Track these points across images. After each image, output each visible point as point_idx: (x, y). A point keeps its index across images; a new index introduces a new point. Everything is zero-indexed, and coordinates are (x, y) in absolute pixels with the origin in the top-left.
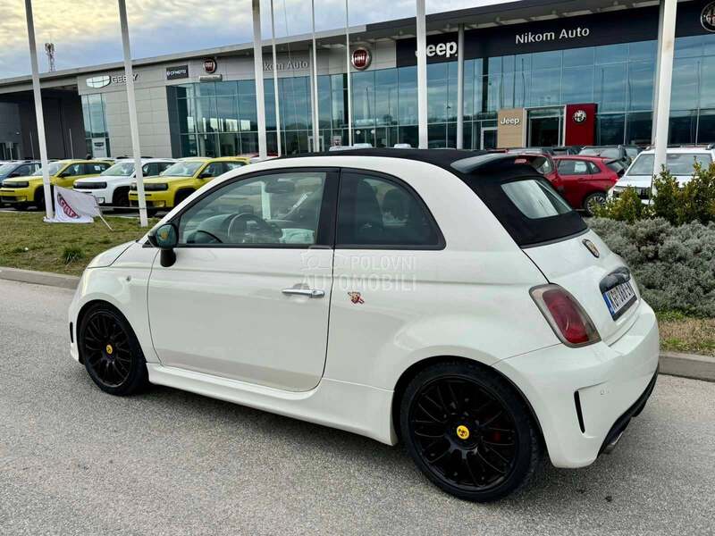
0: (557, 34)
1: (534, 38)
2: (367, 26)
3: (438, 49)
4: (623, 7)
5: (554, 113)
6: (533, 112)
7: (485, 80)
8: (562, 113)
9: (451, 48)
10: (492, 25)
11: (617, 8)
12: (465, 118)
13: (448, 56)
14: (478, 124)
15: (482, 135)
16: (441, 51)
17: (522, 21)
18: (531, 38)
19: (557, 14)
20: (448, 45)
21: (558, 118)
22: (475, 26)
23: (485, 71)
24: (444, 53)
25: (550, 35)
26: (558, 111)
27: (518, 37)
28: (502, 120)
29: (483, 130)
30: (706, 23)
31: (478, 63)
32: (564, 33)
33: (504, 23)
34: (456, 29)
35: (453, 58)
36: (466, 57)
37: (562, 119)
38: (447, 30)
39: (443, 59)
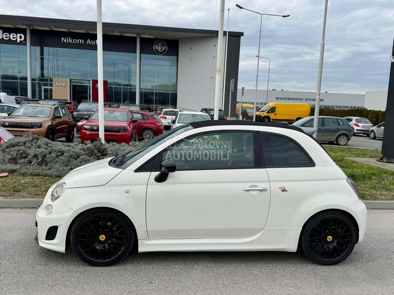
0: (85, 41)
1: (72, 41)
3: (11, 36)
4: (119, 34)
5: (83, 83)
6: (73, 81)
7: (42, 59)
8: (89, 84)
9: (21, 37)
10: (47, 29)
11: (117, 34)
12: (33, 80)
13: (18, 41)
14: (39, 84)
15: (43, 90)
16: (13, 38)
17: (66, 30)
18: (70, 41)
19: (86, 31)
20: (19, 35)
21: (87, 86)
22: (36, 28)
23: (42, 53)
24: (15, 39)
25: (81, 41)
26: (87, 82)
27: (63, 38)
29: (43, 87)
30: (155, 49)
31: (38, 49)
32: (89, 41)
33: (54, 29)
34: (25, 27)
35: (23, 43)
36: (32, 44)
37: (90, 87)
38: (17, 26)
39: (15, 42)
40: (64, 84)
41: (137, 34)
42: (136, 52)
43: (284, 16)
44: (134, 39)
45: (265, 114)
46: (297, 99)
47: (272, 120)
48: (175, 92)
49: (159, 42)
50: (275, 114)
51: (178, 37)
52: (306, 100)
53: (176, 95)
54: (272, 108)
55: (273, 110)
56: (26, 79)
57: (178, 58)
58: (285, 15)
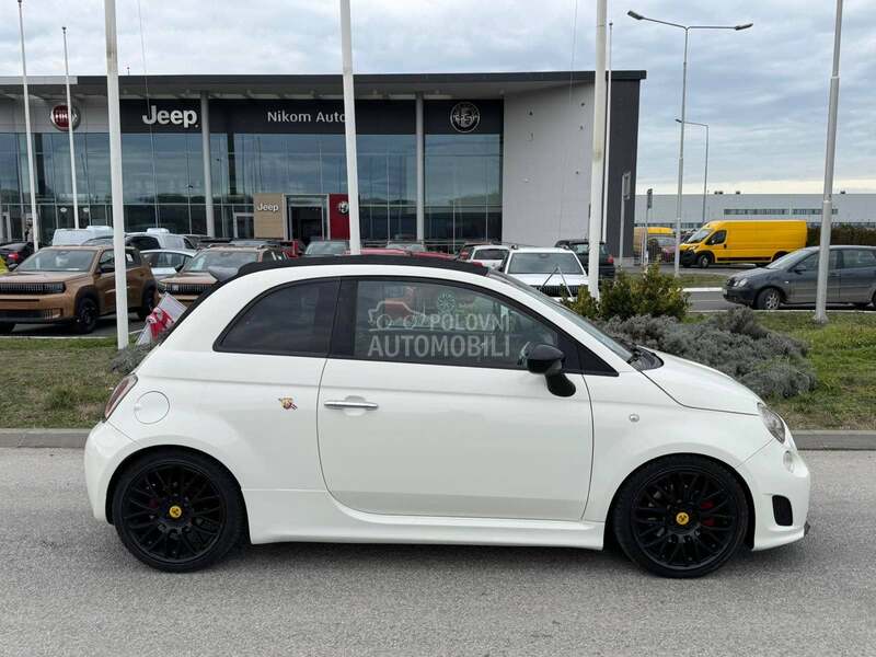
0: (314, 118)
1: (289, 118)
2: (79, 78)
3: (173, 117)
4: (380, 97)
5: (310, 202)
6: (292, 199)
7: (232, 158)
8: (324, 203)
9: (190, 117)
10: (240, 97)
11: (375, 96)
12: (216, 201)
13: (186, 125)
14: (229, 208)
15: (235, 221)
16: (177, 119)
18: (285, 118)
19: (314, 95)
20: (186, 113)
21: (320, 209)
22: (218, 96)
23: (231, 147)
24: (180, 121)
25: (305, 117)
26: (320, 199)
27: (269, 114)
28: (259, 207)
29: (235, 215)
30: (455, 123)
31: (223, 139)
32: (320, 117)
33: (253, 96)
34: (198, 96)
35: (195, 129)
36: (212, 130)
37: (325, 210)
38: (183, 96)
39: (179, 128)
40: (275, 208)
41: (416, 93)
42: (414, 132)
43: (738, 28)
44: (412, 104)
45: (702, 247)
46: (773, 212)
47: (719, 259)
48: (496, 210)
49: (462, 106)
50: (725, 246)
51: (502, 92)
52: (795, 212)
53: (499, 216)
54: (717, 233)
55: (719, 237)
56: (202, 199)
57: (502, 138)
58: (742, 25)
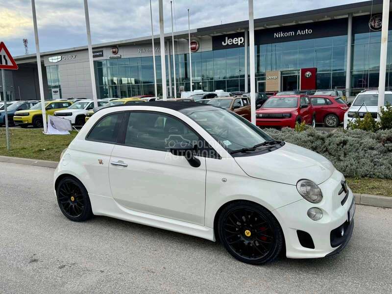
0: (295, 34)
1: (284, 35)
2: (197, 29)
4: (329, 19)
5: (295, 73)
6: (283, 72)
7: (259, 56)
8: (299, 73)
10: (262, 28)
11: (327, 19)
12: (249, 76)
13: (239, 44)
15: (258, 85)
16: (235, 42)
17: (278, 26)
18: (282, 35)
19: (295, 23)
20: (239, 39)
21: (297, 76)
23: (258, 52)
24: (237, 43)
25: (292, 33)
26: (297, 72)
27: (275, 34)
28: (268, 77)
29: (258, 82)
30: (372, 26)
32: (299, 32)
33: (268, 27)
34: (243, 31)
35: (243, 45)
37: (299, 76)
38: (239, 31)
39: (237, 46)
40: (275, 77)
41: (349, 14)
42: (347, 34)
44: (346, 20)
49: (376, 17)
56: (244, 76)
